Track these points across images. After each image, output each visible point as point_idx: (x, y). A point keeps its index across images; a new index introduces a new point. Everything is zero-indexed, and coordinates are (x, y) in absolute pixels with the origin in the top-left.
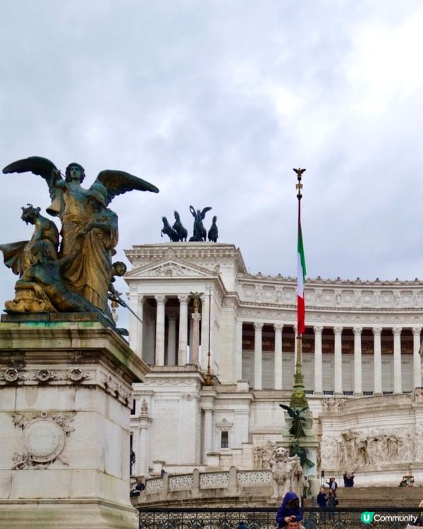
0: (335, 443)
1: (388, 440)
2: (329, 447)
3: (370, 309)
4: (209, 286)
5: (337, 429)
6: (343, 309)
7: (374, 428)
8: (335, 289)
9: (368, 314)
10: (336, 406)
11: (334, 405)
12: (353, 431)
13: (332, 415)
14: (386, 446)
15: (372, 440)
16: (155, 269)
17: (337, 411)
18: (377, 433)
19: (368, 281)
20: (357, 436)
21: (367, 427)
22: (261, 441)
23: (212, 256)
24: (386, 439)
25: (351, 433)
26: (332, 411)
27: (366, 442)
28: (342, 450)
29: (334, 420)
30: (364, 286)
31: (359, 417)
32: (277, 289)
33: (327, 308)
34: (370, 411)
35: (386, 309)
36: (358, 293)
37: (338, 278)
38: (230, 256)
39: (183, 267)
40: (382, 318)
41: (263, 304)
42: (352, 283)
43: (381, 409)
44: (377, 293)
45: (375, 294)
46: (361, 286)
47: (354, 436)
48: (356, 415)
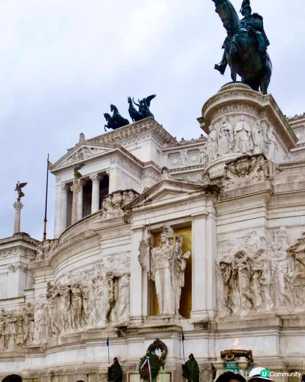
4: (113, 160)
16: (71, 157)
21: (63, 275)
23: (132, 133)
26: (44, 259)
29: (48, 272)
32: (201, 150)
38: (146, 128)
39: (92, 149)
41: (186, 168)
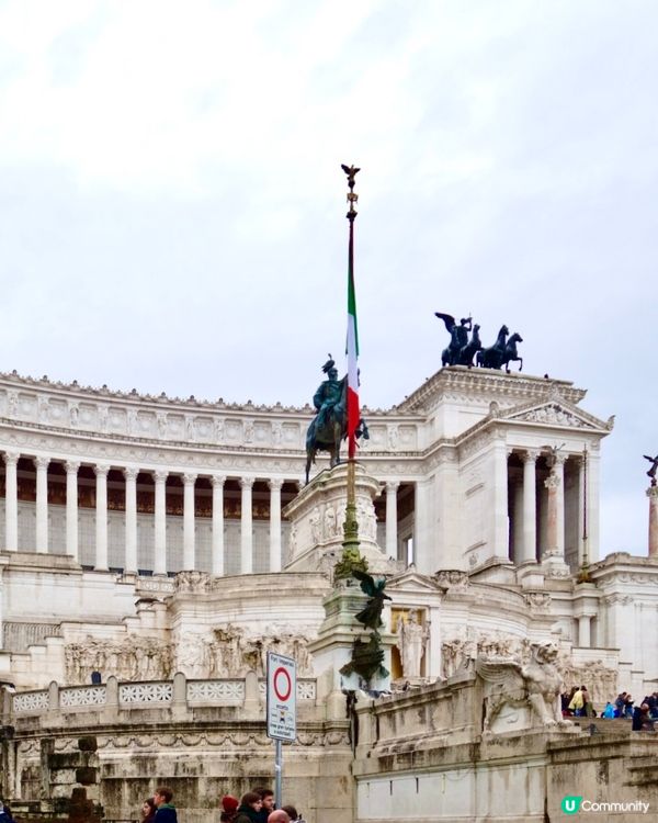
0: (200, 644)
1: (296, 642)
2: (192, 649)
3: (123, 437)
5: (203, 621)
6: (82, 432)
7: (271, 622)
8: (69, 399)
9: (119, 444)
10: (202, 584)
11: (199, 582)
12: (235, 625)
13: (198, 599)
14: (291, 651)
15: (269, 641)
17: (203, 592)
18: (276, 632)
19: (119, 392)
20: (241, 634)
21: (257, 620)
22: (76, 634)
24: (292, 640)
25: (231, 629)
26: (195, 592)
27: (259, 644)
28: (214, 655)
29: (199, 607)
30: (113, 400)
31: (244, 603)
33: (58, 429)
34: (265, 595)
35: (146, 440)
36: (103, 409)
37: (75, 382)
40: (140, 453)
42: (95, 392)
43: (284, 593)
44: (132, 412)
45: (129, 413)
46: (109, 399)
47: (237, 633)
48: (240, 600)
